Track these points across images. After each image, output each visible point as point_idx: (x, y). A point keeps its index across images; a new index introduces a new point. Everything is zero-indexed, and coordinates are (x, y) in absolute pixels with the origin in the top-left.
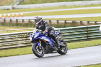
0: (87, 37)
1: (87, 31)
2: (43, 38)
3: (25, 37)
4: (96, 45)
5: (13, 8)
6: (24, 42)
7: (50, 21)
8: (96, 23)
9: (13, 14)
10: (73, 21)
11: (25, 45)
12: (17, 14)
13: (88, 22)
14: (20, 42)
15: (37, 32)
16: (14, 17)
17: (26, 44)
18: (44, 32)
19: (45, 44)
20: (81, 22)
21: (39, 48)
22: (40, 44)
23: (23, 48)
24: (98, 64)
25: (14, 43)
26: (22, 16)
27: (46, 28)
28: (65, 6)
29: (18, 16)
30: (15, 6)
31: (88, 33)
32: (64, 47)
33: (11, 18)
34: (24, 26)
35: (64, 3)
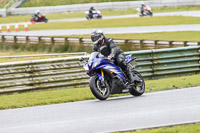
0: (152, 72)
1: (152, 61)
2: (107, 67)
3: (30, 72)
4: (167, 89)
5: (9, 14)
6: (27, 81)
7: (81, 40)
8: (171, 44)
9: (8, 26)
10: (127, 41)
11: (29, 88)
12: (16, 26)
13: (156, 42)
14: (18, 82)
15: (97, 57)
16: (9, 31)
17: (31, 85)
18: (109, 57)
19: (111, 78)
20: (141, 41)
21: (100, 84)
22: (102, 78)
23: (24, 94)
24: (170, 126)
25: (7, 83)
26: (27, 29)
27: (113, 50)
28: (110, 10)
29: (17, 30)
30: (12, 9)
31: (154, 65)
32: (139, 82)
33: (4, 33)
34: (29, 50)
35: (110, 3)
